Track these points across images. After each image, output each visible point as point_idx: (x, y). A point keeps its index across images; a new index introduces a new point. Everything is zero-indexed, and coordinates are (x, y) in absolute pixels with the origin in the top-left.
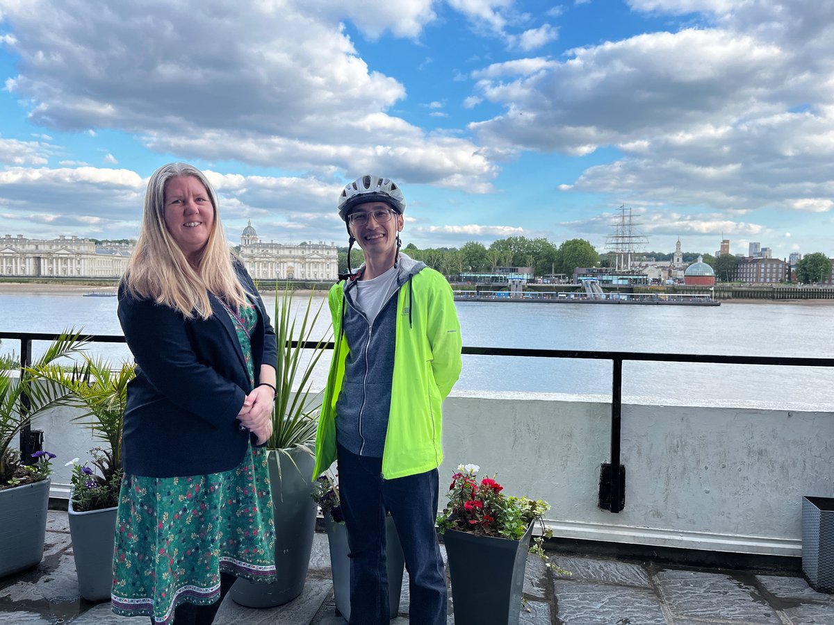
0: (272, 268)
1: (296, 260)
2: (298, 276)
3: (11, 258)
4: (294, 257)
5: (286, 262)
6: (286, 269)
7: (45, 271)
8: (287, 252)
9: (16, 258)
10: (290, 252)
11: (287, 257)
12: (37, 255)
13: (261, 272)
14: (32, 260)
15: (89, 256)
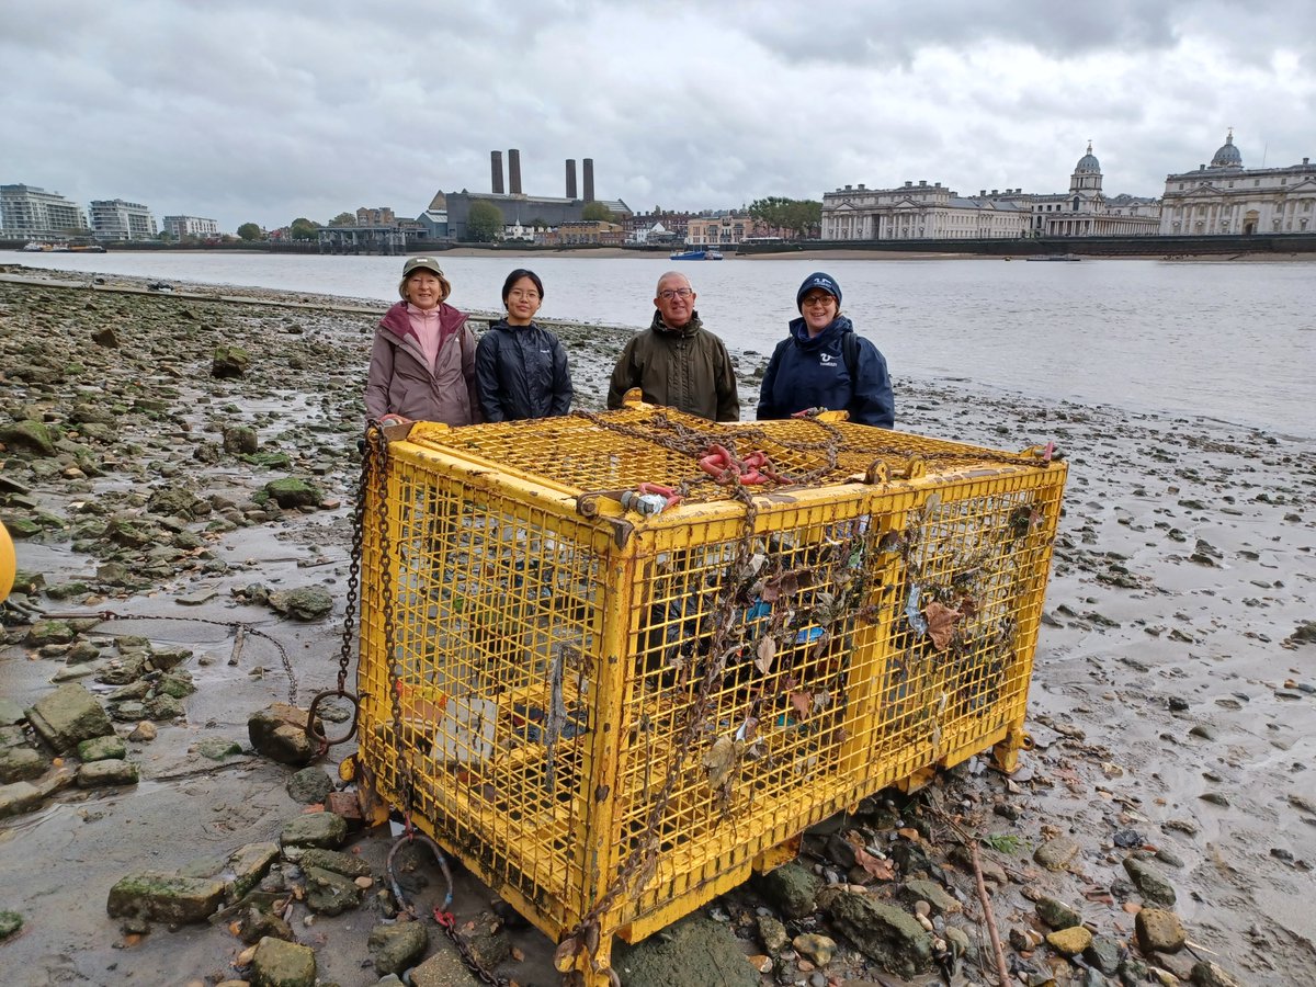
0: (1214, 215)
1: (1267, 197)
2: (1264, 227)
3: (848, 216)
4: (1262, 192)
5: (1245, 203)
6: (1242, 217)
7: (883, 235)
8: (1249, 184)
9: (852, 216)
10: (1257, 183)
11: (1247, 192)
12: (876, 212)
13: (1192, 224)
14: (870, 219)
15: (936, 210)
